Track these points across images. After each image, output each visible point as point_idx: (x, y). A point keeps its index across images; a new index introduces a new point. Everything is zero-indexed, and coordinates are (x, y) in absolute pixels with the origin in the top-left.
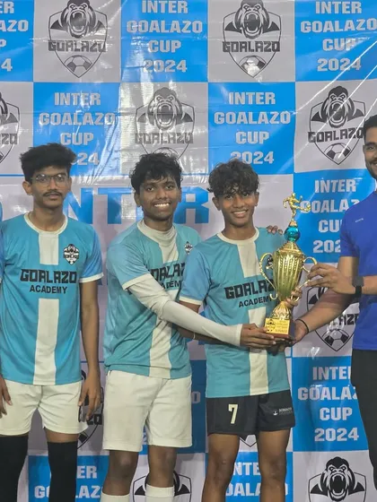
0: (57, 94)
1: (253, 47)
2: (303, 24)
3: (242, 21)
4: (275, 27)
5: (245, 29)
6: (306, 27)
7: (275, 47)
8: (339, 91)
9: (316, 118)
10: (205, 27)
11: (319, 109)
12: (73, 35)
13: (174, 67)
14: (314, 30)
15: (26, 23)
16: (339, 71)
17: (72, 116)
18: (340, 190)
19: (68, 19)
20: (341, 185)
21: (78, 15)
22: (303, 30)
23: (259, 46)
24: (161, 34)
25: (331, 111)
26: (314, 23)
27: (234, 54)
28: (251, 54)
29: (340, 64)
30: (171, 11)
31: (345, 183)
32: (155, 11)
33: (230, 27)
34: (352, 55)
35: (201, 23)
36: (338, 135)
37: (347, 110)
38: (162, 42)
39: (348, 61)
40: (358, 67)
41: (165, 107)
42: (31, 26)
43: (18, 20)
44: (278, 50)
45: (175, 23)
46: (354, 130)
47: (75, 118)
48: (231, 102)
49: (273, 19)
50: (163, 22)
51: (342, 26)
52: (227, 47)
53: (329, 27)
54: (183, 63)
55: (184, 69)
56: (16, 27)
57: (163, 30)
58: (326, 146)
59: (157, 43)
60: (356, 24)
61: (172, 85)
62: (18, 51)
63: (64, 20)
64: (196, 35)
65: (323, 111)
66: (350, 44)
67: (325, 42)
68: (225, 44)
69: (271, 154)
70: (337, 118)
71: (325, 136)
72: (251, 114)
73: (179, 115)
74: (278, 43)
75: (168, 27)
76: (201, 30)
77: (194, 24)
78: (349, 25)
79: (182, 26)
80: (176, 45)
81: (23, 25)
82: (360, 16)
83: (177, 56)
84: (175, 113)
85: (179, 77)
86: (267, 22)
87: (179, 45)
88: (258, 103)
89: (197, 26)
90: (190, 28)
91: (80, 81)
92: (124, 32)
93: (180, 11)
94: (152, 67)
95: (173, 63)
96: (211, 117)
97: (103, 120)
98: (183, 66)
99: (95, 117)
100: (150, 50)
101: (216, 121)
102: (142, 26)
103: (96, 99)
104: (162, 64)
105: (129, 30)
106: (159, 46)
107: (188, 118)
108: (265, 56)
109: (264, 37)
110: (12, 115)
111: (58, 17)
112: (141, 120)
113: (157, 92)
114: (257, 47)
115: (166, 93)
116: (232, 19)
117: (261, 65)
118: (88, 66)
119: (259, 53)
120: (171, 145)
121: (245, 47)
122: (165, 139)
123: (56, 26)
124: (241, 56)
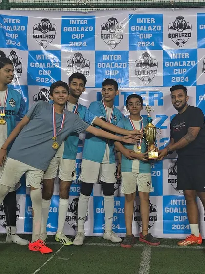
0: (104, 56)
1: (180, 35)
2: (200, 26)
3: (176, 25)
4: (189, 28)
5: (177, 29)
7: (189, 35)
10: (162, 28)
12: (110, 32)
13: (150, 44)
17: (110, 64)
19: (108, 26)
21: (112, 24)
22: (200, 28)
23: (183, 35)
24: (145, 32)
27: (173, 39)
28: (180, 38)
30: (148, 22)
32: (142, 22)
33: (171, 28)
35: (160, 27)
38: (145, 34)
41: (146, 60)
42: (94, 29)
43: (89, 27)
44: (190, 36)
45: (150, 27)
48: (171, 58)
49: (188, 24)
50: (145, 27)
52: (170, 36)
54: (153, 42)
55: (153, 45)
56: (88, 29)
57: (145, 30)
61: (149, 52)
62: (90, 39)
63: (106, 26)
64: (158, 31)
68: (169, 34)
69: (187, 78)
72: (179, 62)
73: (152, 63)
74: (190, 34)
75: (147, 29)
76: (160, 29)
77: (157, 27)
79: (153, 28)
80: (150, 36)
81: (91, 29)
84: (150, 62)
85: (151, 48)
86: (186, 25)
87: (152, 36)
88: (182, 57)
89: (158, 28)
90: (156, 29)
91: (113, 50)
92: (130, 31)
93: (152, 22)
94: (141, 45)
95: (149, 43)
96: (164, 64)
97: (122, 66)
98: (153, 44)
99: (119, 65)
100: (140, 38)
101: (166, 65)
102: (137, 28)
103: (119, 57)
104: (145, 43)
105: (132, 30)
106: (143, 36)
107: (155, 65)
108: (185, 39)
109: (185, 31)
110: (87, 64)
111: (104, 25)
112: (137, 65)
113: (143, 54)
114: (182, 35)
115: (146, 55)
116: (172, 25)
117: (184, 42)
118: (116, 44)
119: (183, 38)
120: (149, 75)
121: (177, 36)
122: (146, 73)
123: (103, 29)
124: (176, 39)
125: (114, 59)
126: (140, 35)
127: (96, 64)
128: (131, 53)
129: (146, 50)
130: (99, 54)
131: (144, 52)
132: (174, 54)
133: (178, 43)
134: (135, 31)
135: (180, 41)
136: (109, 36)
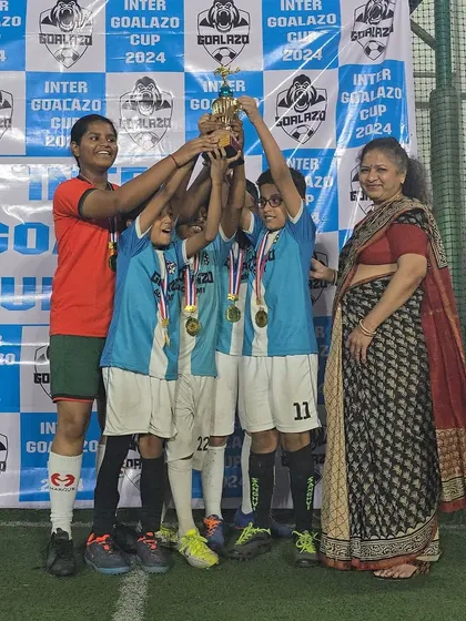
0: (47, 83)
1: (225, 40)
2: (269, 20)
3: (215, 17)
4: (244, 23)
5: (217, 24)
6: (272, 23)
7: (245, 40)
8: (302, 80)
9: (282, 104)
10: (182, 22)
11: (284, 95)
12: (62, 30)
13: (154, 59)
14: (280, 25)
15: (19, 19)
16: (302, 61)
17: (62, 102)
18: (305, 168)
19: (57, 15)
20: (305, 164)
21: (67, 11)
22: (269, 25)
23: (231, 39)
24: (142, 29)
25: (296, 97)
26: (280, 19)
27: (208, 47)
28: (223, 46)
29: (304, 54)
30: (150, 9)
31: (309, 161)
32: (137, 8)
33: (204, 23)
34: (313, 46)
35: (177, 19)
36: (302, 118)
37: (310, 97)
38: (143, 36)
39: (311, 52)
40: (319, 57)
41: (146, 95)
42: (23, 22)
43: (12, 17)
44: (247, 42)
45: (154, 19)
46: (317, 113)
47: (65, 104)
48: (205, 90)
49: (242, 15)
50: (143, 19)
51: (304, 21)
53: (293, 21)
54: (162, 54)
55: (163, 60)
56: (10, 22)
57: (144, 26)
58: (292, 128)
59: (138, 37)
60: (317, 19)
61: (152, 75)
63: (53, 16)
64: (174, 30)
65: (289, 97)
66: (313, 36)
67: (289, 35)
68: (199, 37)
70: (301, 103)
71: (291, 120)
73: (159, 102)
74: (247, 37)
75: (148, 23)
76: (177, 26)
77: (172, 20)
78: (311, 20)
79: (161, 22)
80: (155, 39)
81: (16, 21)
82: (321, 12)
83: (156, 49)
84: (155, 99)
85: (157, 67)
86: (237, 17)
87: (158, 39)
89: (174, 21)
90: (168, 23)
91: (69, 71)
92: (108, 27)
93: (159, 9)
94: (134, 59)
95: (153, 55)
96: (187, 103)
97: (90, 106)
98: (162, 58)
99: (82, 104)
100: (132, 43)
101: (192, 107)
102: (125, 22)
103: (83, 87)
104: (143, 56)
105: (113, 25)
106: (140, 39)
107: (166, 104)
108: (236, 48)
109: (235, 31)
110: (6, 102)
111: (48, 14)
112: (125, 107)
113: (140, 81)
114: (229, 40)
115: (147, 82)
116: (206, 15)
117: (232, 56)
118: (76, 57)
119: (230, 45)
120: (152, 129)
121: (218, 40)
122: (147, 124)
123: (46, 21)
124: (214, 48)
125: (72, 91)
126: (132, 37)
127: (28, 102)
128: (112, 79)
129: (144, 70)
130: (35, 80)
131: (141, 75)
132: (210, 83)
133: (219, 57)
134: (121, 29)
135: (225, 53)
136: (58, 39)
